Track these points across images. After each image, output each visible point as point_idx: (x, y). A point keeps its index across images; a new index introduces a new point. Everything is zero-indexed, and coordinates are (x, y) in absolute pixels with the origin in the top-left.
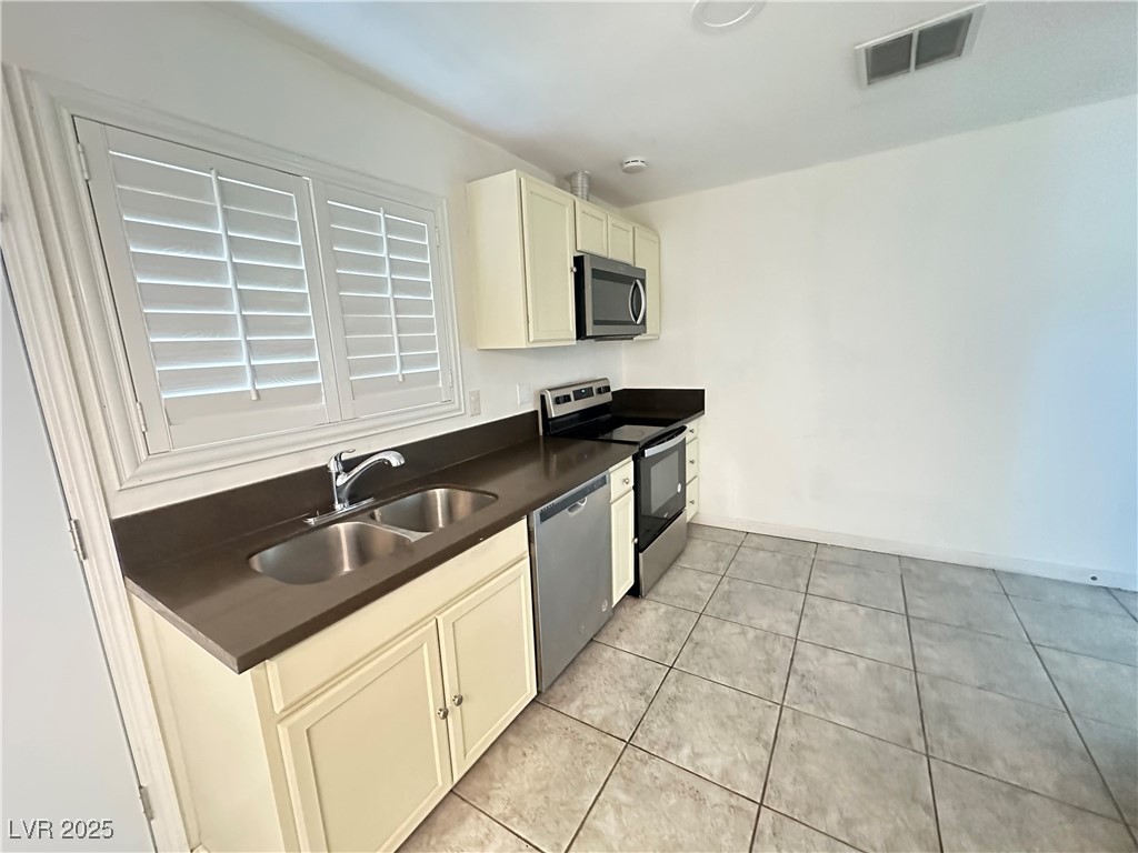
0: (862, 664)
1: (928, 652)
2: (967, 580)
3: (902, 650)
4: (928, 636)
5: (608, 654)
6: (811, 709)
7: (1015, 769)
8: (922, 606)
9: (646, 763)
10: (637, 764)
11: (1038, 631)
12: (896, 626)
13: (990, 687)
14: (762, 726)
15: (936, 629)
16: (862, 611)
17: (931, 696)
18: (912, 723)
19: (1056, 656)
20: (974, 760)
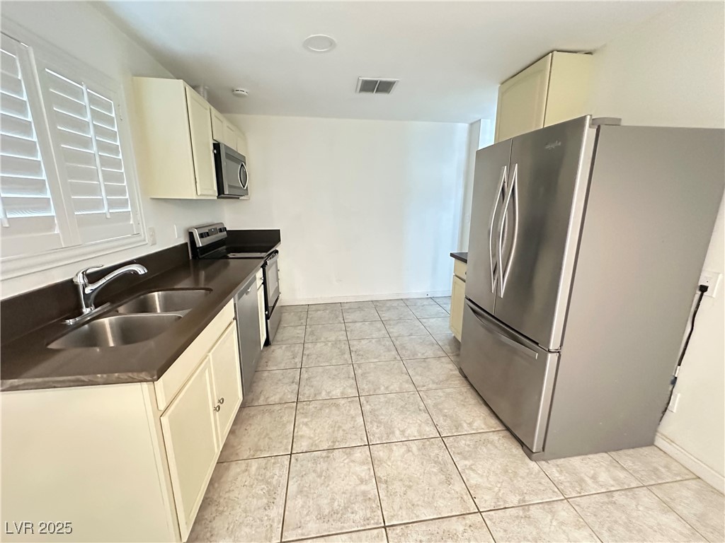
0: (373, 341)
1: (391, 330)
2: (395, 304)
3: (384, 332)
4: (390, 325)
5: (266, 374)
6: (363, 361)
7: (423, 354)
8: (386, 316)
9: (309, 405)
10: (305, 407)
11: (418, 314)
12: (379, 325)
13: (411, 335)
14: (348, 373)
15: (391, 322)
16: (367, 323)
17: (397, 343)
18: (394, 353)
19: (424, 320)
20: (413, 356)
